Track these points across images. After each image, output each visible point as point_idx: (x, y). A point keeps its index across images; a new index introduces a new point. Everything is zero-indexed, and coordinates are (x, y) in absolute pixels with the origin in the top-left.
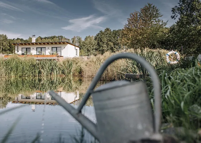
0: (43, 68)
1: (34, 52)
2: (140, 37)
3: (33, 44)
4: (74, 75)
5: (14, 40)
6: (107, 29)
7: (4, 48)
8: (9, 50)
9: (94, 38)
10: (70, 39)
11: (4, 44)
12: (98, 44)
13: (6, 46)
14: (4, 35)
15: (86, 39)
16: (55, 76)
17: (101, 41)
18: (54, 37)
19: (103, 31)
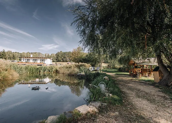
0: (41, 70)
1: (31, 61)
2: (77, 58)
3: (31, 58)
4: (54, 72)
5: (13, 52)
6: (61, 51)
7: (10, 57)
8: (13, 58)
9: (55, 55)
10: (44, 54)
11: (10, 55)
12: (57, 57)
13: (11, 56)
14: (11, 51)
15: (51, 55)
16: (46, 73)
17: (58, 56)
18: (36, 53)
19: (59, 52)
